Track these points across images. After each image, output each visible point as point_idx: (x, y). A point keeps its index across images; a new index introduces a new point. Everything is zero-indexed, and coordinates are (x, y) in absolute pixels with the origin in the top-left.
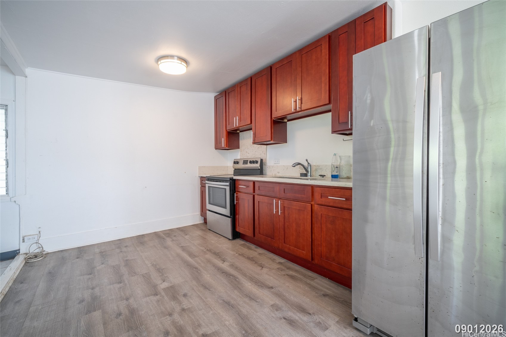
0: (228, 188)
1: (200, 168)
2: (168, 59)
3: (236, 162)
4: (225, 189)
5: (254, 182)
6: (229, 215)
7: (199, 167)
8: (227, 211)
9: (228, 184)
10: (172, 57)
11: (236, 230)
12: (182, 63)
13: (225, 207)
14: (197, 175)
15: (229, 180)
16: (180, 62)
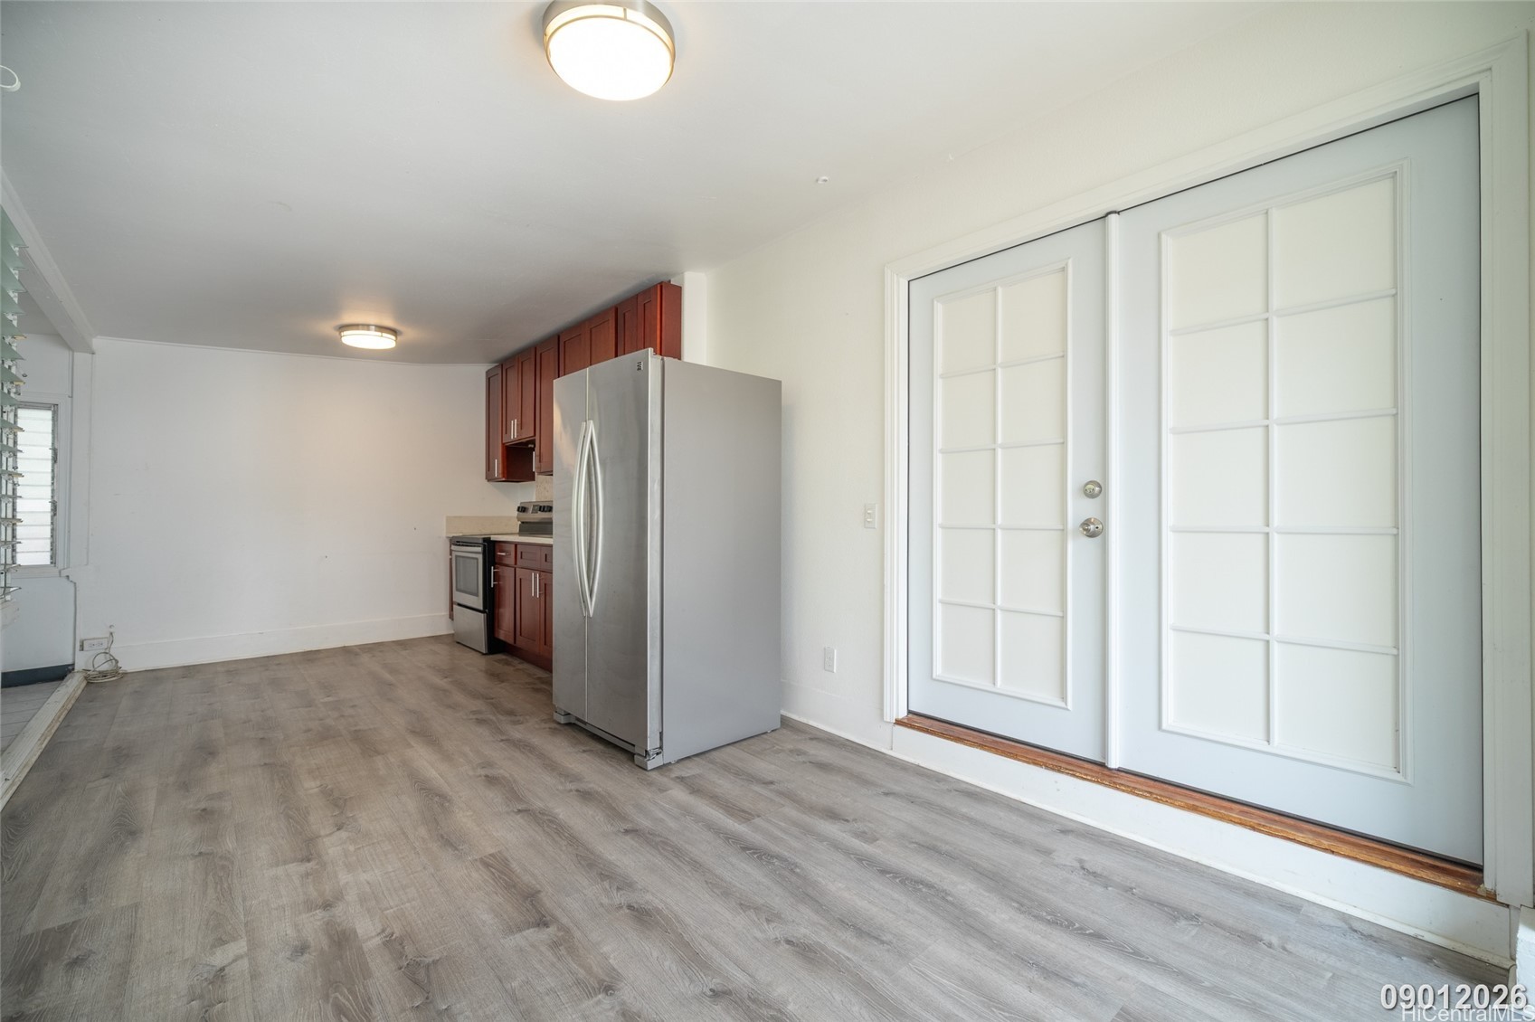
0: (480, 557)
1: (449, 519)
2: (358, 329)
3: (522, 509)
4: (477, 559)
5: (516, 545)
6: (481, 608)
7: (447, 517)
8: (478, 602)
9: (480, 549)
10: (366, 326)
11: (496, 636)
12: (384, 335)
13: (477, 595)
14: (443, 533)
15: (481, 541)
16: (379, 334)
